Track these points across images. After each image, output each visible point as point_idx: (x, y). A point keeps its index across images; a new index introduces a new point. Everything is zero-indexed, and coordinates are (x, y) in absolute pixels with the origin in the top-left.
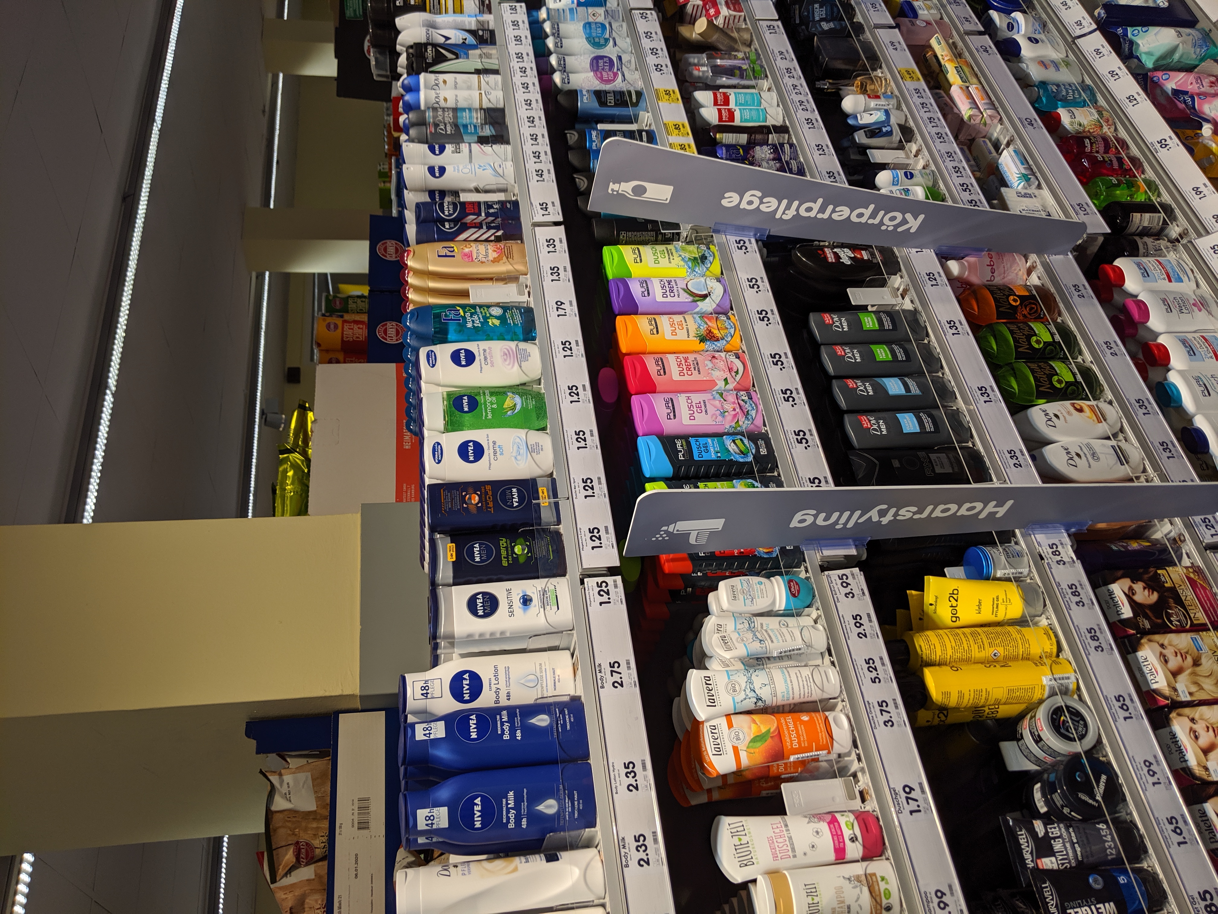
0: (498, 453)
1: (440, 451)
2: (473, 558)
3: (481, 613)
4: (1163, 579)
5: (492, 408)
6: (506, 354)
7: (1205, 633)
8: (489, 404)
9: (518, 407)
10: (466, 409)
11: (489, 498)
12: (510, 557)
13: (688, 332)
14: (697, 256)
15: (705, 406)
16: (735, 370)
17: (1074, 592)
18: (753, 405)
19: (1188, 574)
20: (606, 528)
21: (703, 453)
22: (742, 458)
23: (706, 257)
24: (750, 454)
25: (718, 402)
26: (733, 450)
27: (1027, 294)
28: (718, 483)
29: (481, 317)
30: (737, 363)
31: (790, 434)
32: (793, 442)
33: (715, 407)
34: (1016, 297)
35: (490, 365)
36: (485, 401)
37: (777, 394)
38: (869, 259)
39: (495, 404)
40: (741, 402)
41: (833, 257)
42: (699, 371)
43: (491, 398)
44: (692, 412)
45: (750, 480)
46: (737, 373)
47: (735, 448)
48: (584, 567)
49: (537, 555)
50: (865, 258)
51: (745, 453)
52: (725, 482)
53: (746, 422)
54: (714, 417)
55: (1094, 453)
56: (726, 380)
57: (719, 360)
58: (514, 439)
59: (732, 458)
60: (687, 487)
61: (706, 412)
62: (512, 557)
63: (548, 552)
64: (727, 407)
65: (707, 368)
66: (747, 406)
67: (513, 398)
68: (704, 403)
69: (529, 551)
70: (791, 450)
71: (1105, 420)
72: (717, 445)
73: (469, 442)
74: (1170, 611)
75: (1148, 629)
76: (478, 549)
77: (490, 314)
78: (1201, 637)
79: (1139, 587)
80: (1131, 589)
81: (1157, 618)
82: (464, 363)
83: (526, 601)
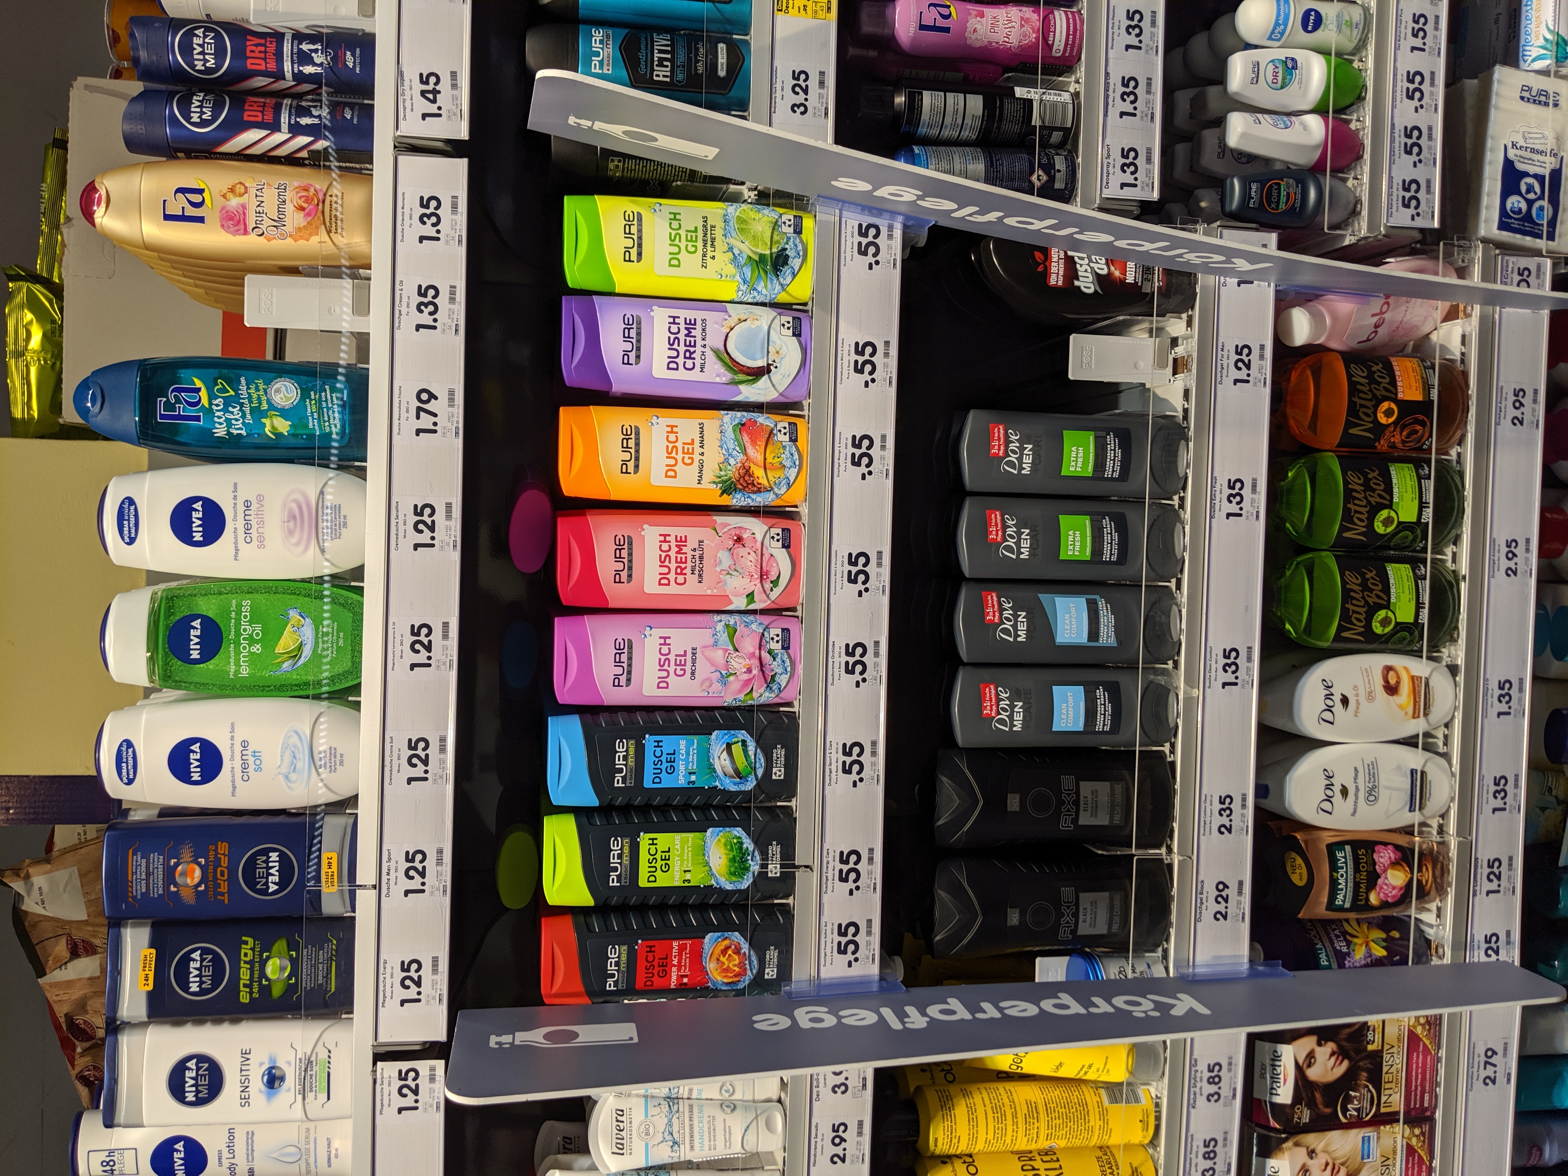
0: (252, 766)
1: (131, 761)
2: (184, 984)
3: (190, 1097)
4: (1370, 1037)
5: (251, 654)
6: (294, 518)
7: (1388, 1127)
8: (244, 643)
9: (307, 651)
10: (195, 655)
11: (222, 874)
12: (256, 985)
13: (701, 471)
14: (768, 252)
15: (694, 662)
16: (773, 576)
17: (1213, 1078)
18: (788, 663)
19: (1415, 1027)
20: (435, 960)
21: (664, 775)
22: (735, 784)
23: (787, 257)
24: (752, 777)
25: (720, 652)
26: (722, 768)
27: (1419, 397)
28: (677, 837)
29: (247, 410)
30: (782, 560)
31: (834, 751)
32: (834, 770)
33: (713, 664)
34: (1393, 406)
35: (255, 542)
36: (238, 634)
37: (836, 655)
38: (1136, 283)
39: (257, 642)
40: (766, 656)
41: (1061, 273)
42: (700, 576)
43: (251, 622)
44: (665, 674)
45: (738, 832)
46: (775, 583)
47: (727, 763)
48: (382, 1039)
49: (306, 983)
50: (1130, 279)
51: (743, 774)
52: (690, 836)
53: (767, 694)
54: (707, 683)
55: (1373, 789)
56: (750, 596)
57: (747, 550)
58: (287, 737)
59: (717, 783)
60: (617, 847)
61: (693, 673)
62: (260, 984)
63: (327, 977)
64: (736, 665)
65: (718, 569)
66: (775, 666)
67: (298, 628)
68: (694, 654)
69: (293, 973)
70: (827, 787)
71: (1426, 715)
72: (693, 758)
73: (193, 741)
74: (1352, 1093)
75: (1305, 1124)
76: (198, 965)
77: (269, 402)
78: (1379, 1133)
79: (1324, 1052)
80: (1311, 1056)
81: (1326, 1106)
82: (198, 537)
83: (273, 1080)
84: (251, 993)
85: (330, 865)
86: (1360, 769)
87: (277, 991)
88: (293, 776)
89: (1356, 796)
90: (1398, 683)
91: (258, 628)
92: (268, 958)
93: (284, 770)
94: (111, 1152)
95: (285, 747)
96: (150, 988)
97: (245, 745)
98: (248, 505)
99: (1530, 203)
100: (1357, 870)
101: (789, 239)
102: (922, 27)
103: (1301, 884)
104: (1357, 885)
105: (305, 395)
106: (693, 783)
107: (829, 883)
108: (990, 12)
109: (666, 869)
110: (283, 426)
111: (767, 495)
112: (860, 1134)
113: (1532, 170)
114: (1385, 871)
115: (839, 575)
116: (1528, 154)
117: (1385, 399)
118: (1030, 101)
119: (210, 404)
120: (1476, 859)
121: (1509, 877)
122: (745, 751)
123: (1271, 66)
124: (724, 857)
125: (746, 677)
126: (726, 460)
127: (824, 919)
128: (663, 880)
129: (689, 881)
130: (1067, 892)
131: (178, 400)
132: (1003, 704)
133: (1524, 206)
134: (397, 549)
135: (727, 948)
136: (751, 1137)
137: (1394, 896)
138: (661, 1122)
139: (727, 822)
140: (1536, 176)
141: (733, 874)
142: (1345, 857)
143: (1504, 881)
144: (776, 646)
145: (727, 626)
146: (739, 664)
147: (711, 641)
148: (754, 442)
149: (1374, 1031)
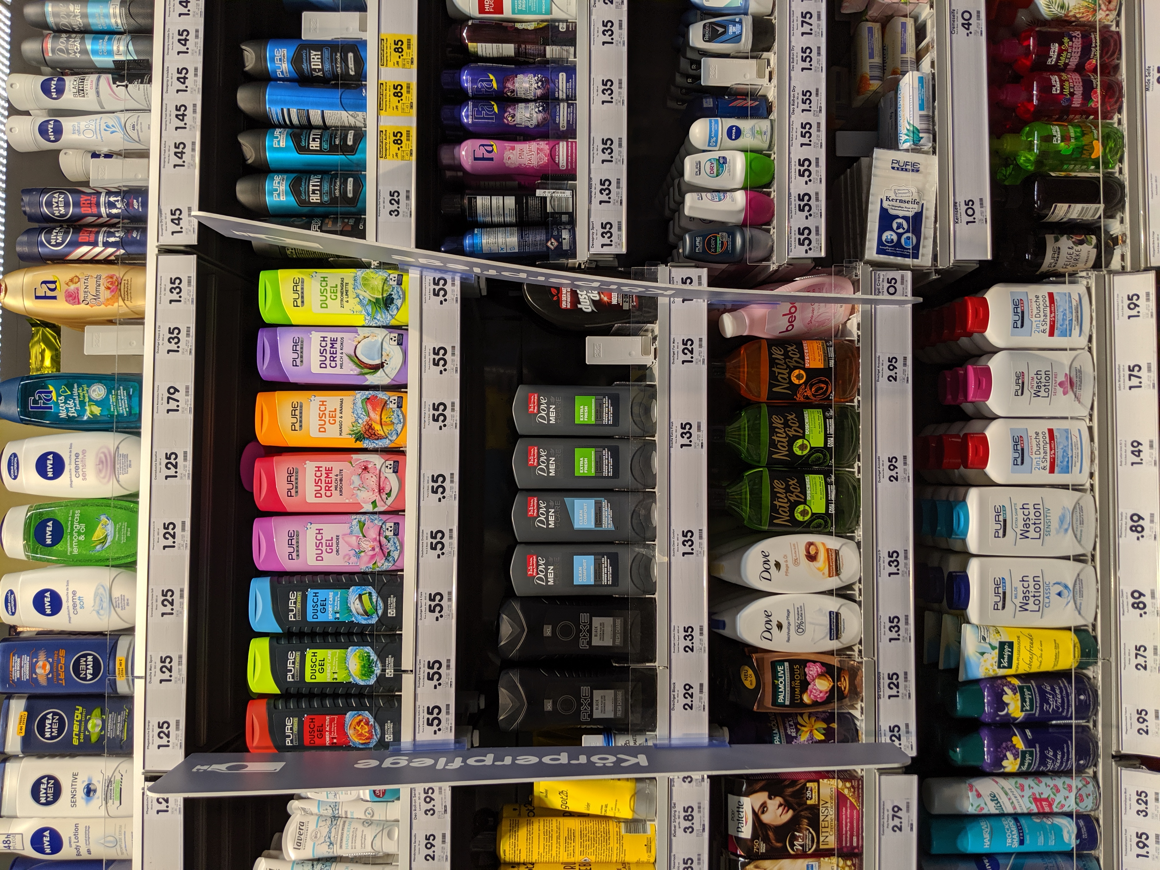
0: (79, 606)
1: (13, 602)
2: (42, 733)
3: (43, 800)
4: (809, 795)
5: (79, 541)
6: (102, 462)
8: (75, 535)
9: (110, 540)
10: (49, 542)
11: (61, 668)
12: (82, 734)
13: (341, 428)
14: (381, 297)
15: (338, 544)
16: (387, 490)
17: (688, 816)
18: (398, 544)
19: (843, 790)
20: (178, 722)
21: (319, 614)
22: (365, 619)
23: (393, 299)
24: (375, 616)
25: (354, 538)
26: (356, 609)
27: (822, 366)
28: (330, 652)
29: (77, 402)
30: (393, 480)
31: (423, 598)
32: (423, 610)
33: (350, 545)
34: (802, 372)
35: (81, 477)
36: (72, 529)
37: (425, 538)
38: (618, 304)
39: (83, 534)
40: (383, 540)
41: (569, 300)
42: (341, 491)
43: (79, 523)
44: (320, 552)
45: (368, 649)
46: (389, 494)
47: (359, 606)
48: (147, 768)
49: (110, 734)
50: (614, 302)
51: (370, 613)
52: (338, 651)
53: (386, 564)
54: (347, 557)
55: (802, 623)
56: (374, 503)
57: (371, 475)
58: (97, 589)
59: (353, 619)
60: (293, 657)
61: (337, 551)
62: (85, 735)
63: (122, 731)
64: (365, 546)
65: (352, 487)
66: (390, 546)
67: (105, 525)
68: (337, 539)
69: (103, 728)
70: (419, 621)
71: (838, 574)
72: (338, 603)
73: (46, 591)
74: (797, 834)
75: (762, 853)
76: (50, 722)
77: (89, 397)
78: (820, 863)
79: (774, 804)
80: (764, 806)
81: (778, 841)
82: (50, 475)
83: (89, 791)
84: (79, 739)
85: (121, 664)
86: (792, 611)
87: (94, 739)
88: (102, 612)
89: (789, 629)
90: (817, 553)
91: (83, 526)
92: (90, 719)
93: (97, 608)
94: (8, 835)
95: (96, 595)
96: (23, 734)
97: (74, 593)
98: (77, 456)
99: (900, 236)
100: (792, 679)
101: (393, 288)
102: (476, 159)
103: (752, 687)
104: (793, 690)
105: (109, 392)
106: (338, 618)
107: (421, 680)
108: (519, 146)
109: (322, 671)
110: (97, 410)
111: (384, 441)
112: (444, 842)
113: (901, 213)
114: (814, 680)
115: (426, 488)
116: (898, 204)
117: (796, 368)
118: (545, 198)
119: (57, 400)
120: (879, 673)
121: (906, 687)
122: (371, 599)
123: (709, 163)
124: (358, 664)
125: (372, 553)
126: (357, 421)
127: (418, 704)
128: (320, 678)
129: (336, 679)
130: (585, 690)
131: (40, 398)
132: (540, 568)
133: (895, 237)
134: (156, 479)
135: (361, 721)
136: (377, 842)
137: (821, 698)
138: (325, 831)
139: (363, 643)
140: (904, 218)
141: (364, 675)
142: (784, 670)
143: (901, 689)
144: (390, 534)
145: (359, 521)
146: (366, 545)
147: (349, 531)
148: (374, 409)
149: (811, 790)
